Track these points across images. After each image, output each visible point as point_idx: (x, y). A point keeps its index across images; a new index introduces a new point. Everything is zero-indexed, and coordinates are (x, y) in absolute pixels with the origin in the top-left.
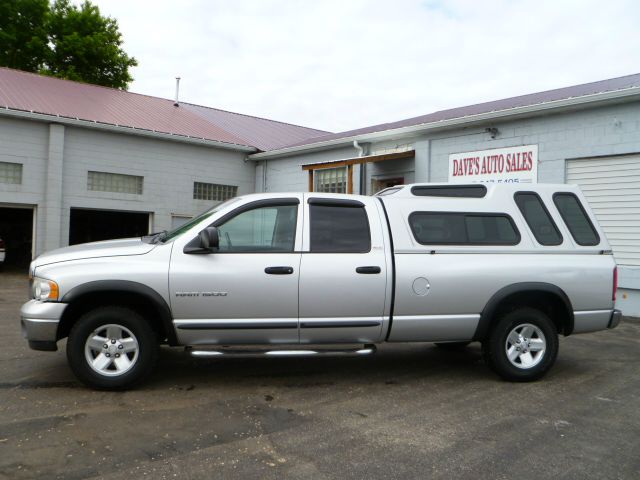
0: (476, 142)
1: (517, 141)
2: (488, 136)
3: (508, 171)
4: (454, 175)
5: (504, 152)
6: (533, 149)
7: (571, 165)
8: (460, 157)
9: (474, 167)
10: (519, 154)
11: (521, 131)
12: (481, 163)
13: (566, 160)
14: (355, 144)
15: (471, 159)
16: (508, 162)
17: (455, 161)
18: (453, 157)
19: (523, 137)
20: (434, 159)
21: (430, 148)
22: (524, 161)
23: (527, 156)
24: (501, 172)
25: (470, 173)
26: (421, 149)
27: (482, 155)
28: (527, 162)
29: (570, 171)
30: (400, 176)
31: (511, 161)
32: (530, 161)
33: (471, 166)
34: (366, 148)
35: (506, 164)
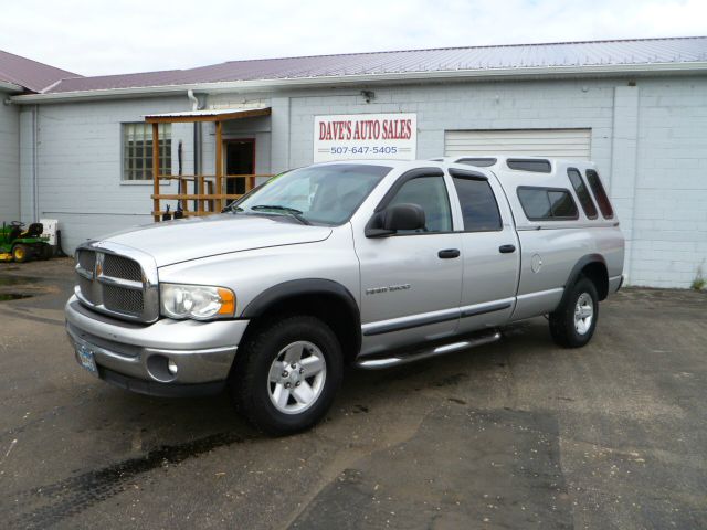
0: (347, 105)
1: (395, 107)
2: (362, 99)
3: (384, 138)
4: (321, 139)
5: (381, 118)
6: (412, 117)
7: (451, 136)
8: (328, 119)
9: (345, 131)
10: (396, 122)
11: (399, 97)
12: (353, 129)
13: (446, 131)
14: (190, 94)
15: (341, 123)
16: (385, 129)
17: (322, 123)
18: (318, 119)
19: (402, 103)
20: (295, 119)
21: (290, 106)
22: (402, 129)
23: (406, 124)
24: (377, 138)
25: (340, 138)
26: (279, 107)
27: (354, 119)
28: (406, 130)
29: (448, 143)
30: (252, 137)
31: (388, 128)
32: (409, 129)
33: (341, 130)
34: (202, 99)
35: (382, 131)
